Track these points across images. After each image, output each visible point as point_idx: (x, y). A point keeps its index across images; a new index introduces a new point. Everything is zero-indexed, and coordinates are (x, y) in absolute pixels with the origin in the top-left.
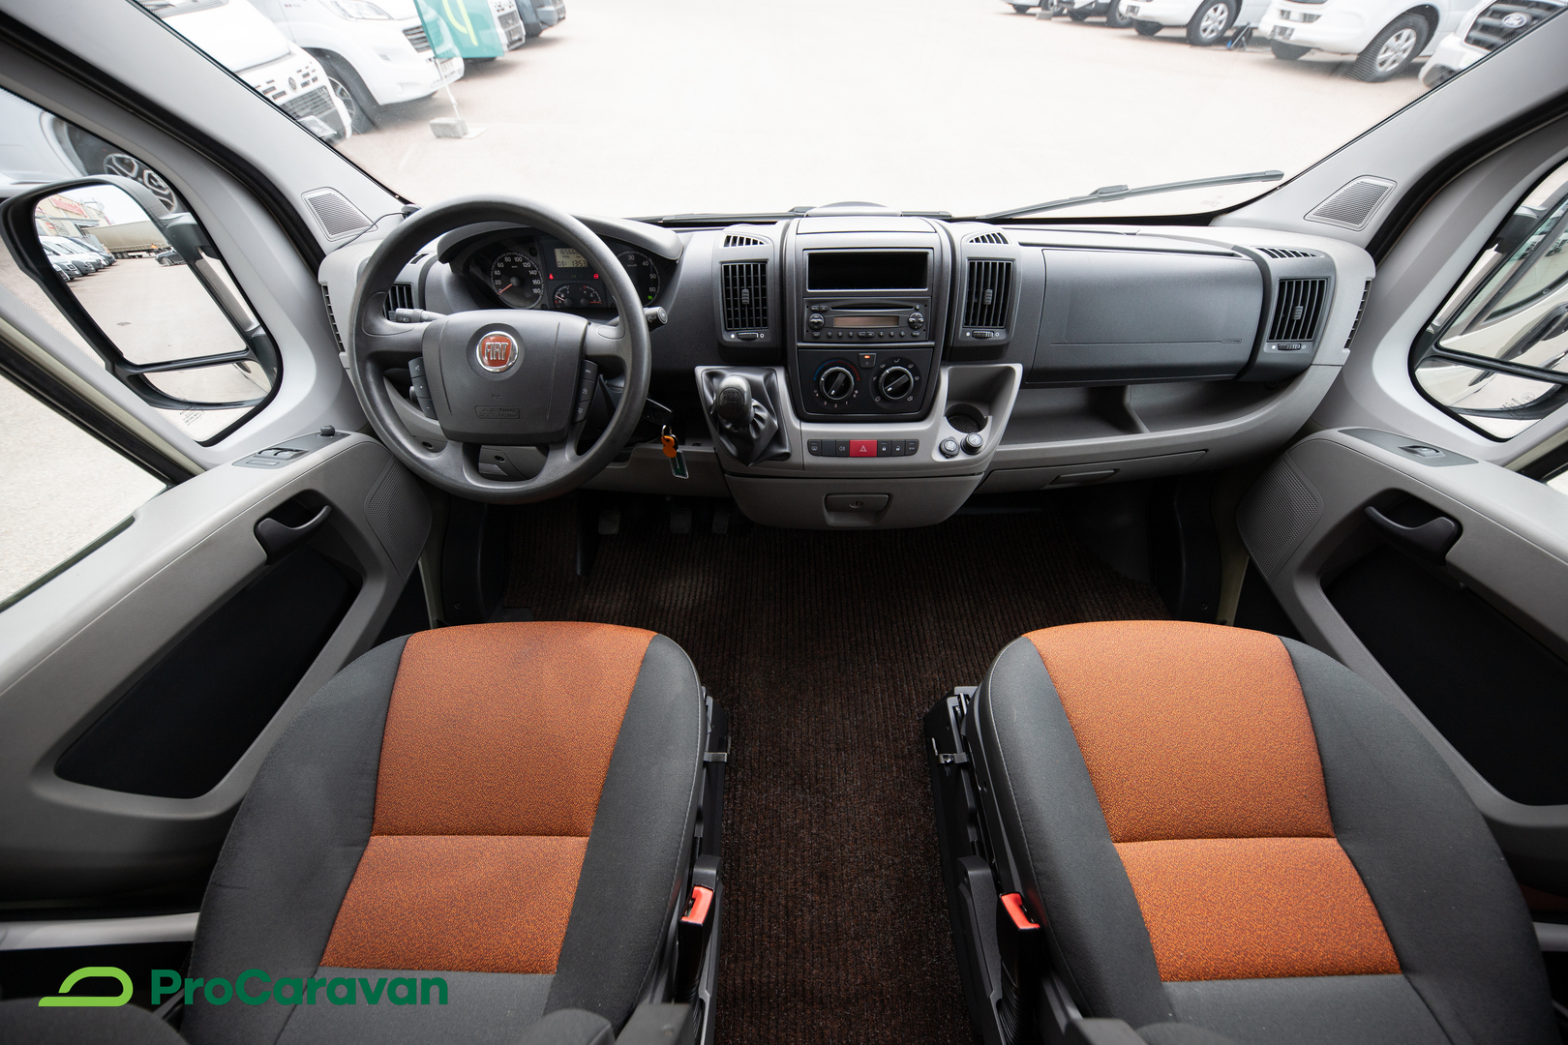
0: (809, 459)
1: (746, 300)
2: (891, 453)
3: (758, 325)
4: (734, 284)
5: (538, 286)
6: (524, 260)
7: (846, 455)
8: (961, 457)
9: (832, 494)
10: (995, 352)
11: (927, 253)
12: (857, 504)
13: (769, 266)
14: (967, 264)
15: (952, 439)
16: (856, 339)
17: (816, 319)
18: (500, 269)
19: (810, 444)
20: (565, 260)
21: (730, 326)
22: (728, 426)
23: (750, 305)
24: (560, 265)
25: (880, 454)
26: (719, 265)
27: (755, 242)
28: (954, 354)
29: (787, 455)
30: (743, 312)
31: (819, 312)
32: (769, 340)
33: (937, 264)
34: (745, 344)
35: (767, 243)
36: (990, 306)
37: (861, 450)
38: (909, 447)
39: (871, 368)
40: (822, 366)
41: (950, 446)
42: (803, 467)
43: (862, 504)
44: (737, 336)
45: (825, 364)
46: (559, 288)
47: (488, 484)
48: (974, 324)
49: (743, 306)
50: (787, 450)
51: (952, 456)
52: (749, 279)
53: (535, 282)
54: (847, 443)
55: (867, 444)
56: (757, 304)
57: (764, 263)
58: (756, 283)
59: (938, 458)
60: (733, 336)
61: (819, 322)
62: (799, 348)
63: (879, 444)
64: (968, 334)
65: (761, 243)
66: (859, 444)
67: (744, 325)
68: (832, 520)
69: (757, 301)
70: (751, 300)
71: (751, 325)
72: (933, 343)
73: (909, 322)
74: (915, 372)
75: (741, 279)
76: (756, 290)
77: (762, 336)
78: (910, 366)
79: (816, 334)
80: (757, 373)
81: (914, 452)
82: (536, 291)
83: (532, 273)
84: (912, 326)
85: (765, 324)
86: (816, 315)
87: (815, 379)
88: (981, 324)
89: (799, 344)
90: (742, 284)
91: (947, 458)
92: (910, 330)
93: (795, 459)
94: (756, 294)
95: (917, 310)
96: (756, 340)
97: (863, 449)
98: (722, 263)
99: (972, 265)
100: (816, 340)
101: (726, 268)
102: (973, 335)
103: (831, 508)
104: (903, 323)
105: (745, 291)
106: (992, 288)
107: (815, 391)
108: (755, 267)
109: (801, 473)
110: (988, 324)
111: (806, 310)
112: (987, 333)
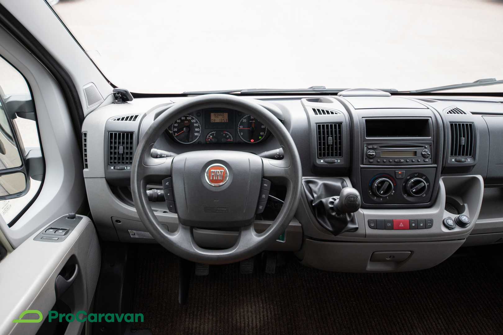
0: (369, 231)
1: (330, 142)
2: (417, 227)
3: (336, 155)
4: (324, 134)
5: (198, 132)
6: (193, 119)
7: (392, 228)
8: (457, 229)
9: (376, 252)
10: (467, 169)
11: (428, 120)
12: (390, 257)
13: (344, 125)
14: (449, 124)
15: (450, 218)
16: (394, 163)
17: (372, 153)
18: (178, 123)
19: (369, 222)
20: (215, 119)
21: (320, 155)
22: (334, 214)
23: (332, 145)
24: (212, 121)
25: (411, 228)
26: (315, 125)
27: (332, 113)
28: (447, 170)
29: (356, 229)
30: (328, 148)
31: (373, 149)
32: (343, 163)
33: (434, 124)
34: (329, 165)
35: (340, 113)
36: (464, 146)
37: (400, 226)
38: (428, 223)
39: (402, 179)
40: (374, 178)
41: (450, 222)
42: (365, 236)
43: (394, 257)
44: (324, 161)
45: (376, 177)
46: (210, 133)
47: (204, 252)
48: (455, 155)
49: (328, 145)
50: (357, 226)
51: (453, 229)
52: (332, 132)
53: (196, 130)
54: (392, 222)
55: (403, 222)
56: (336, 144)
57: (340, 124)
58: (336, 133)
59: (445, 230)
60: (322, 161)
61: (373, 155)
62: (361, 168)
63: (410, 222)
64: (453, 160)
65: (336, 113)
66: (399, 222)
67: (328, 155)
68: (371, 267)
69: (336, 143)
70: (333, 142)
71: (332, 155)
72: (436, 165)
73: (422, 155)
74: (427, 180)
75: (328, 132)
76: (336, 137)
77: (339, 161)
78: (424, 178)
79: (371, 161)
80: (337, 182)
81: (430, 227)
82: (196, 134)
83: (195, 125)
84: (424, 156)
85: (340, 154)
86: (371, 151)
87: (370, 185)
88: (459, 155)
89: (362, 166)
90: (328, 134)
91: (450, 229)
92: (423, 159)
93: (361, 231)
94: (336, 139)
95: (425, 148)
96: (335, 164)
97: (401, 225)
98: (317, 123)
99: (452, 125)
100: (371, 163)
101: (319, 126)
102: (456, 161)
103: (373, 259)
104: (419, 154)
105: (330, 138)
106: (464, 136)
107: (370, 191)
108: (335, 126)
109: (363, 239)
110: (463, 155)
111: (365, 148)
112: (463, 160)
